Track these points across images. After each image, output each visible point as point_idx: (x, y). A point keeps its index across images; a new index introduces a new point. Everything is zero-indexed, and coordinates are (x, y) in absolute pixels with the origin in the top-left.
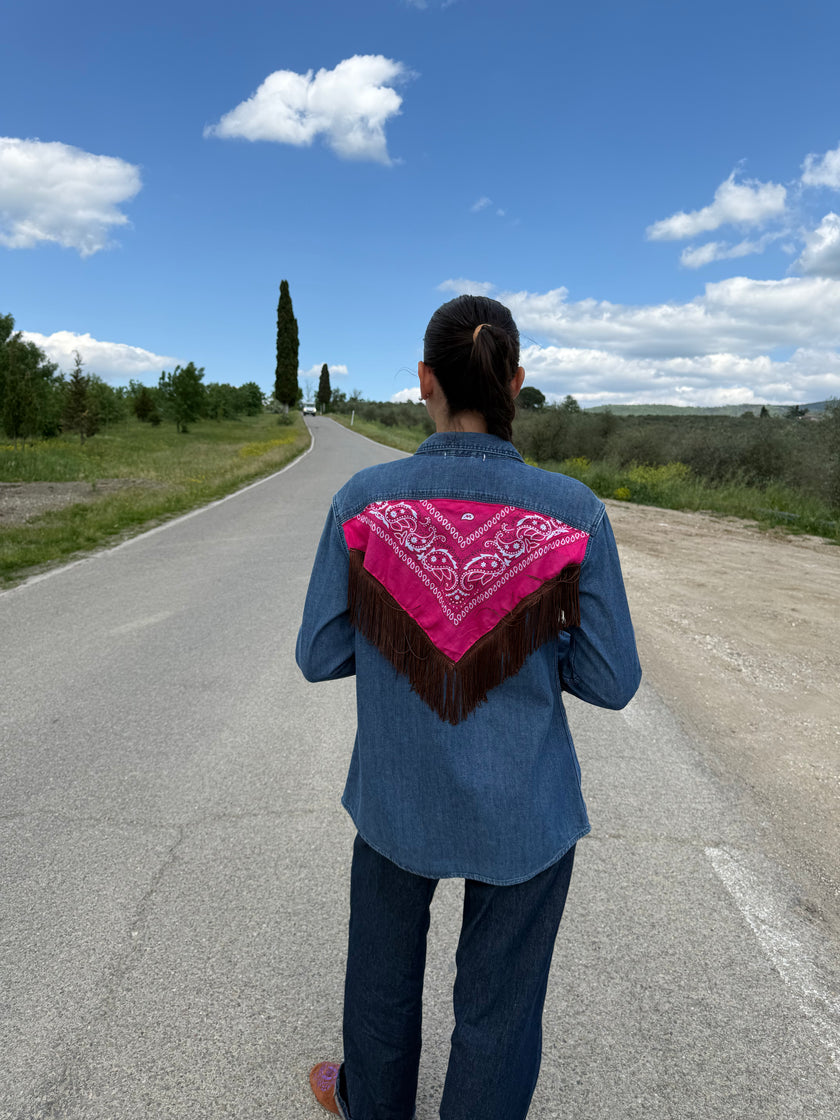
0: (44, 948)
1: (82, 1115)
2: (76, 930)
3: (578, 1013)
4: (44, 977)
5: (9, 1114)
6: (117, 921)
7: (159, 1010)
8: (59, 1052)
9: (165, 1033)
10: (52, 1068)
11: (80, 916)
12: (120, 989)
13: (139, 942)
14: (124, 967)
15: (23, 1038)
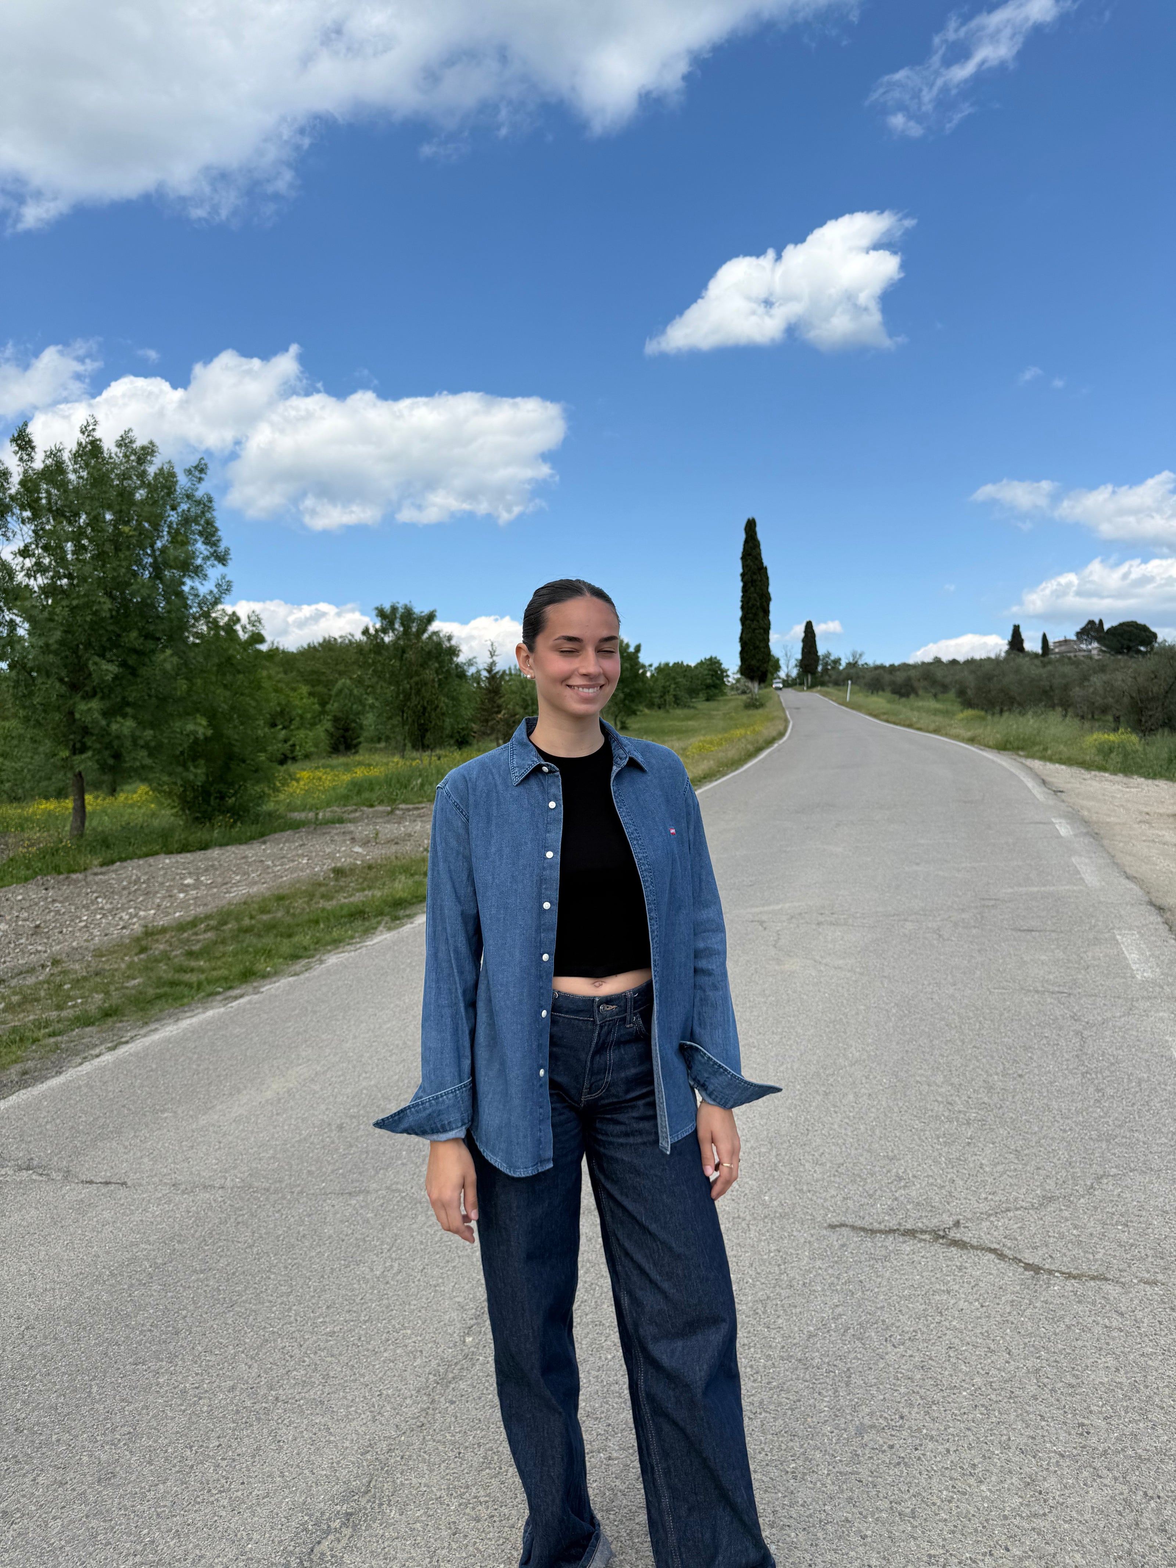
0: (368, 1343)
1: (381, 1532)
2: (405, 1328)
3: (1035, 1515)
4: (363, 1376)
5: (306, 1518)
6: (451, 1322)
7: (483, 1430)
8: (367, 1460)
9: (485, 1458)
10: (357, 1477)
11: (412, 1312)
12: (442, 1399)
13: (472, 1349)
14: (451, 1375)
15: (332, 1438)
